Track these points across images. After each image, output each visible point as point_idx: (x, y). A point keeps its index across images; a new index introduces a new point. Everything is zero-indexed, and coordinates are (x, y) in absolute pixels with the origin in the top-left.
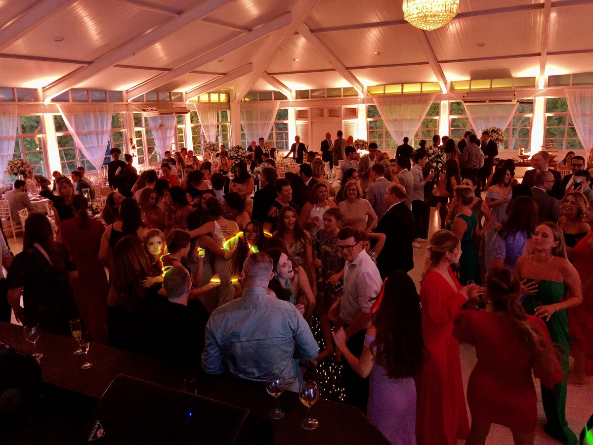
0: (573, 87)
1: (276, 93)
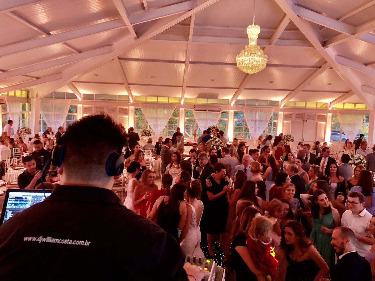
0: (247, 106)
1: (68, 94)
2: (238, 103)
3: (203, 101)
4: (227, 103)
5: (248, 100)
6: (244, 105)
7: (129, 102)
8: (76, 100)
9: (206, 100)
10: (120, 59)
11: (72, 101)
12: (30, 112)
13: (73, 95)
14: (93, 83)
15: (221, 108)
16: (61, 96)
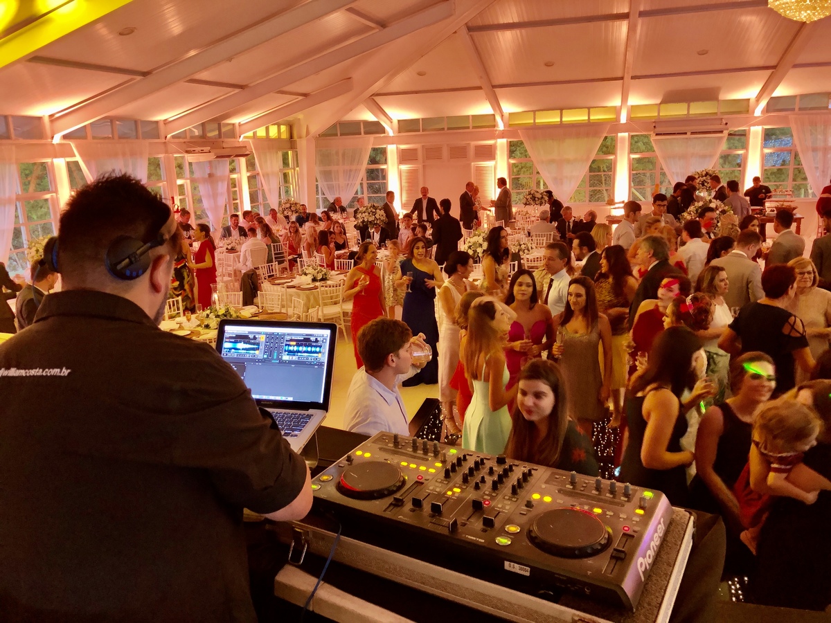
0: (800, 112)
1: (366, 123)
2: (776, 105)
3: (677, 110)
4: (744, 107)
5: (803, 96)
6: (793, 110)
7: (496, 128)
8: (383, 135)
9: (685, 105)
10: (470, 29)
11: (375, 138)
12: (297, 169)
13: (377, 124)
14: (416, 92)
15: (726, 124)
16: (354, 129)
